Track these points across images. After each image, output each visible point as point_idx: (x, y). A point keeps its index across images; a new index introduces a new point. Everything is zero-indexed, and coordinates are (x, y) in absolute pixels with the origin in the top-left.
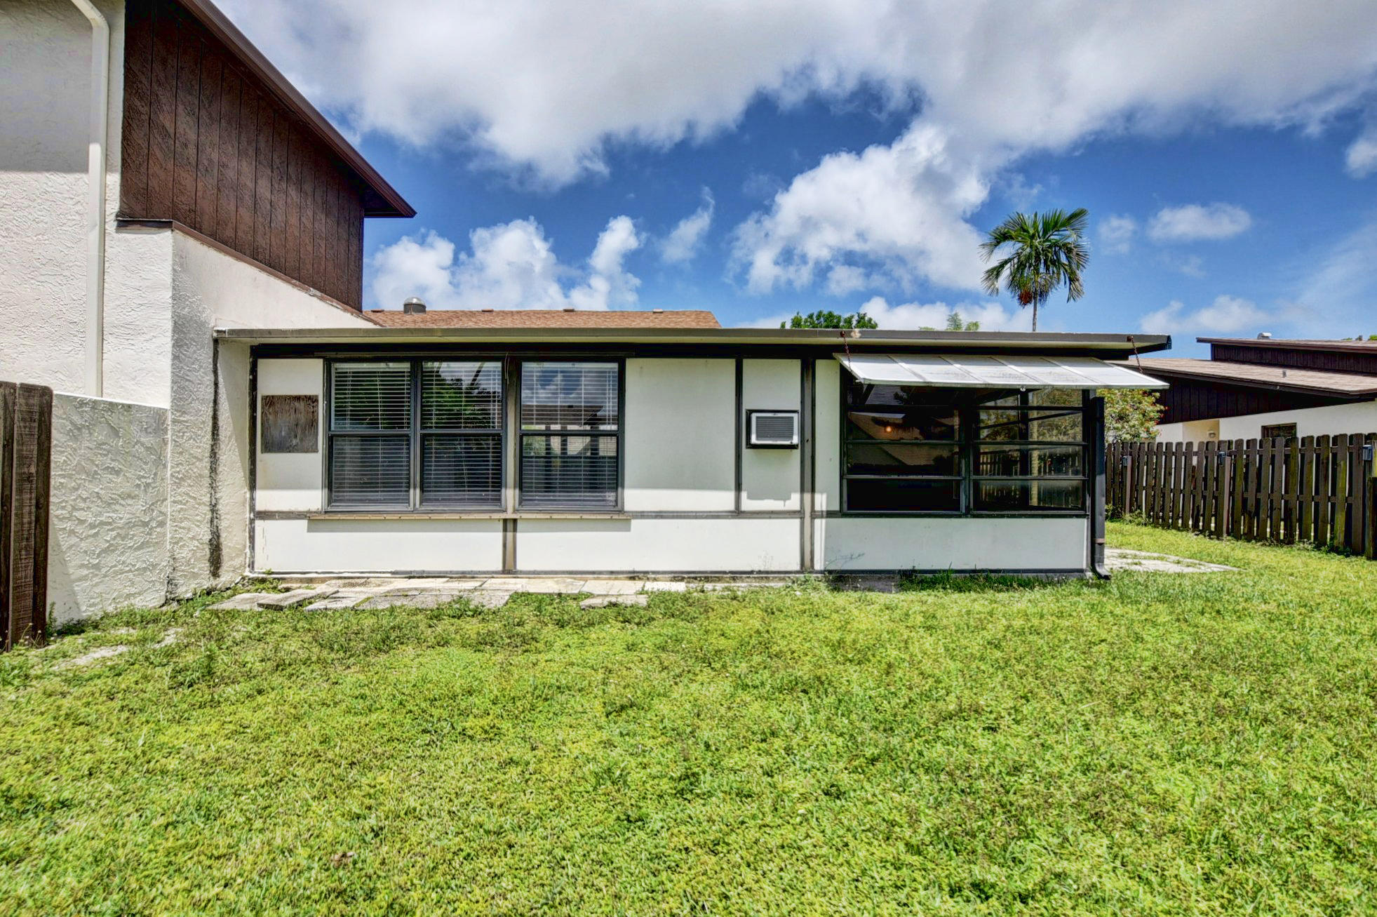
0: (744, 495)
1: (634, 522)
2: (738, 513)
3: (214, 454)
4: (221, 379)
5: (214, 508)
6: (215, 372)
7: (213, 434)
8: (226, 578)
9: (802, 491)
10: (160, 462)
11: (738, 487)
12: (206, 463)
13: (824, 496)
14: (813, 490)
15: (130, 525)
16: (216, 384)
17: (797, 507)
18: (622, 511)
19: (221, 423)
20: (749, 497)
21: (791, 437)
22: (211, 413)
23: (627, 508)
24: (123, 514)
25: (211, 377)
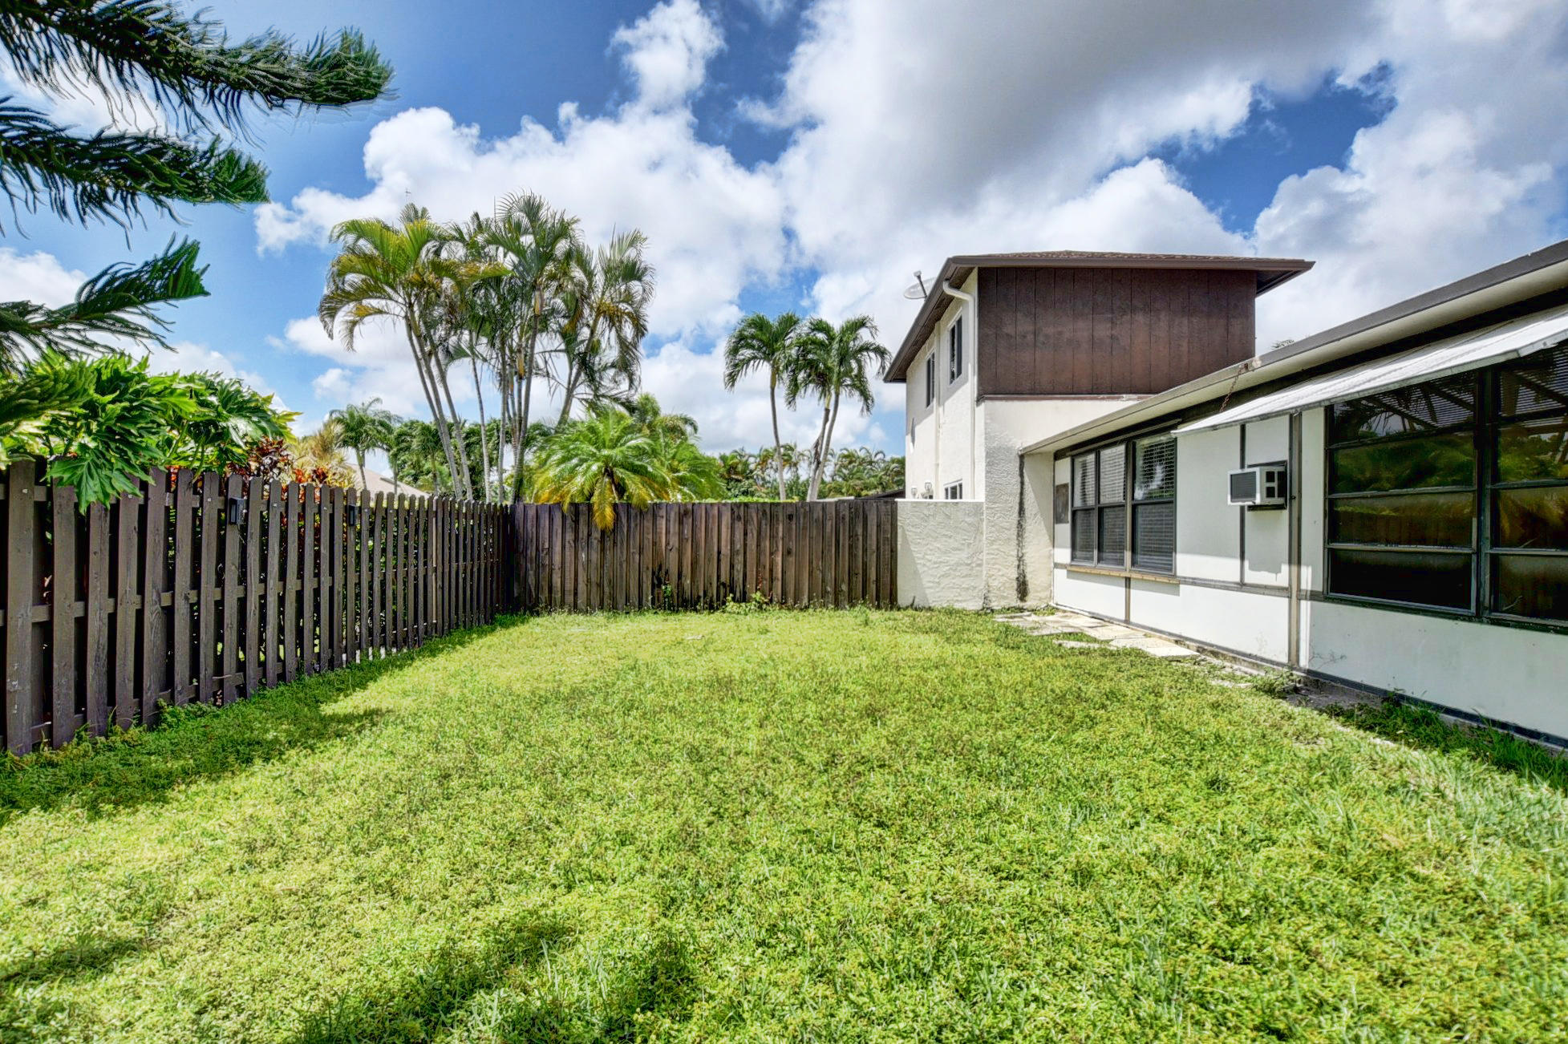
0: (1246, 563)
1: (1182, 587)
2: (1242, 586)
3: (1020, 526)
4: (1026, 479)
5: (1020, 559)
6: (1022, 475)
7: (1020, 513)
8: (1030, 603)
9: (1290, 563)
10: (978, 530)
11: (1242, 557)
12: (1014, 531)
13: (1310, 569)
14: (1299, 563)
15: (958, 564)
16: (1022, 483)
17: (1286, 585)
18: (1175, 576)
19: (1026, 506)
20: (1252, 568)
21: (1254, 496)
22: (1017, 500)
23: (1180, 573)
24: (954, 558)
25: (1019, 479)
